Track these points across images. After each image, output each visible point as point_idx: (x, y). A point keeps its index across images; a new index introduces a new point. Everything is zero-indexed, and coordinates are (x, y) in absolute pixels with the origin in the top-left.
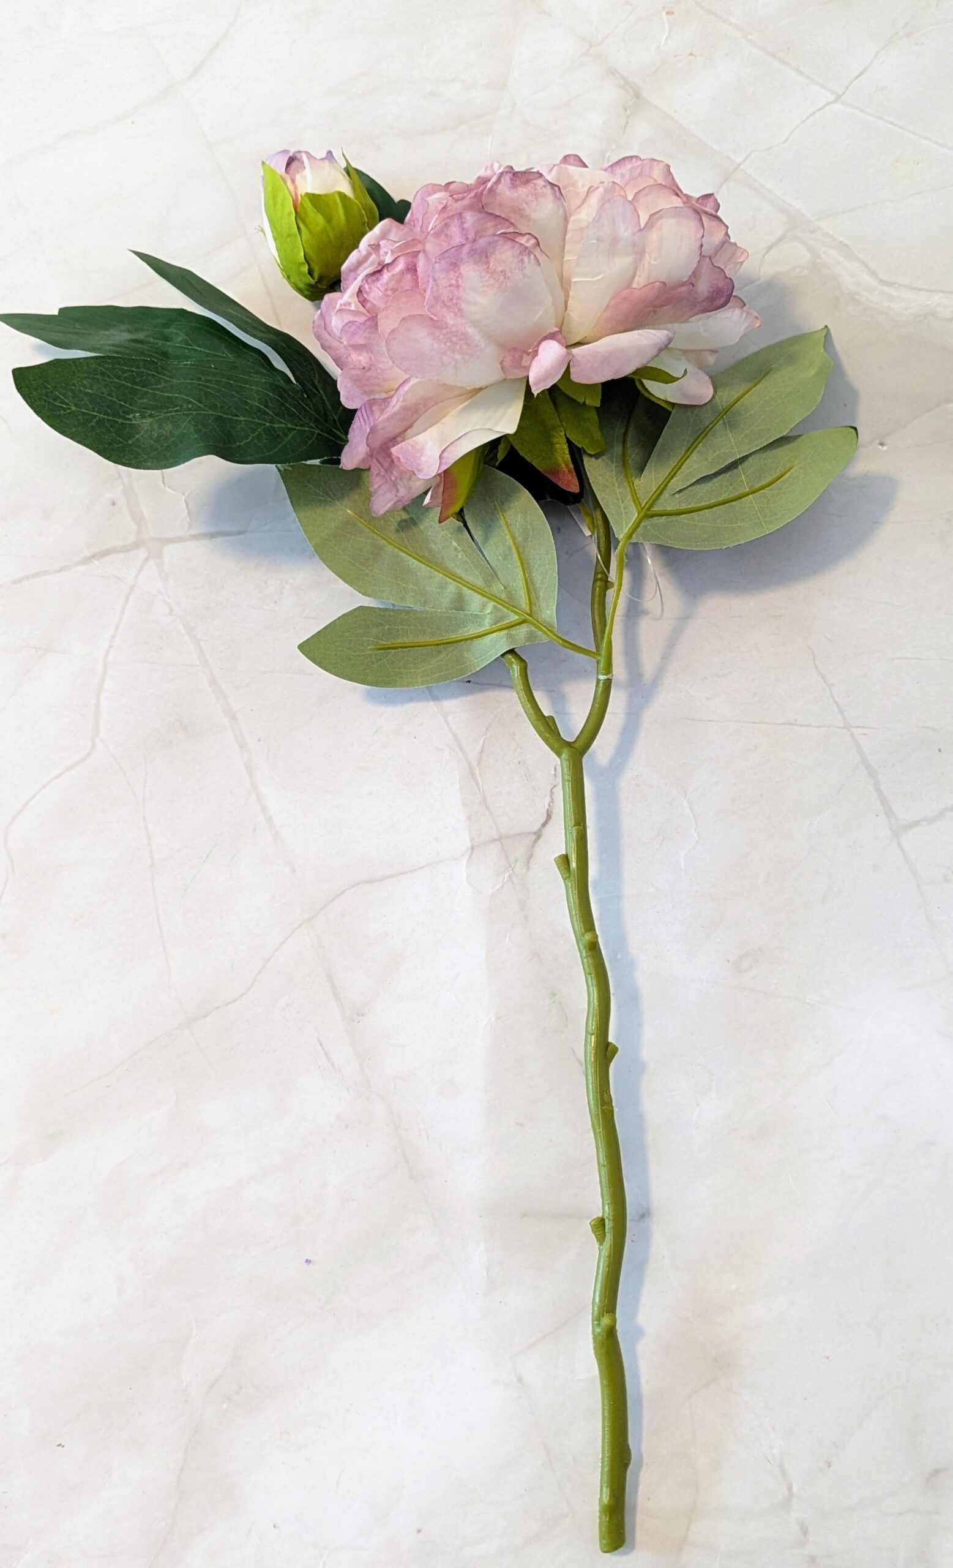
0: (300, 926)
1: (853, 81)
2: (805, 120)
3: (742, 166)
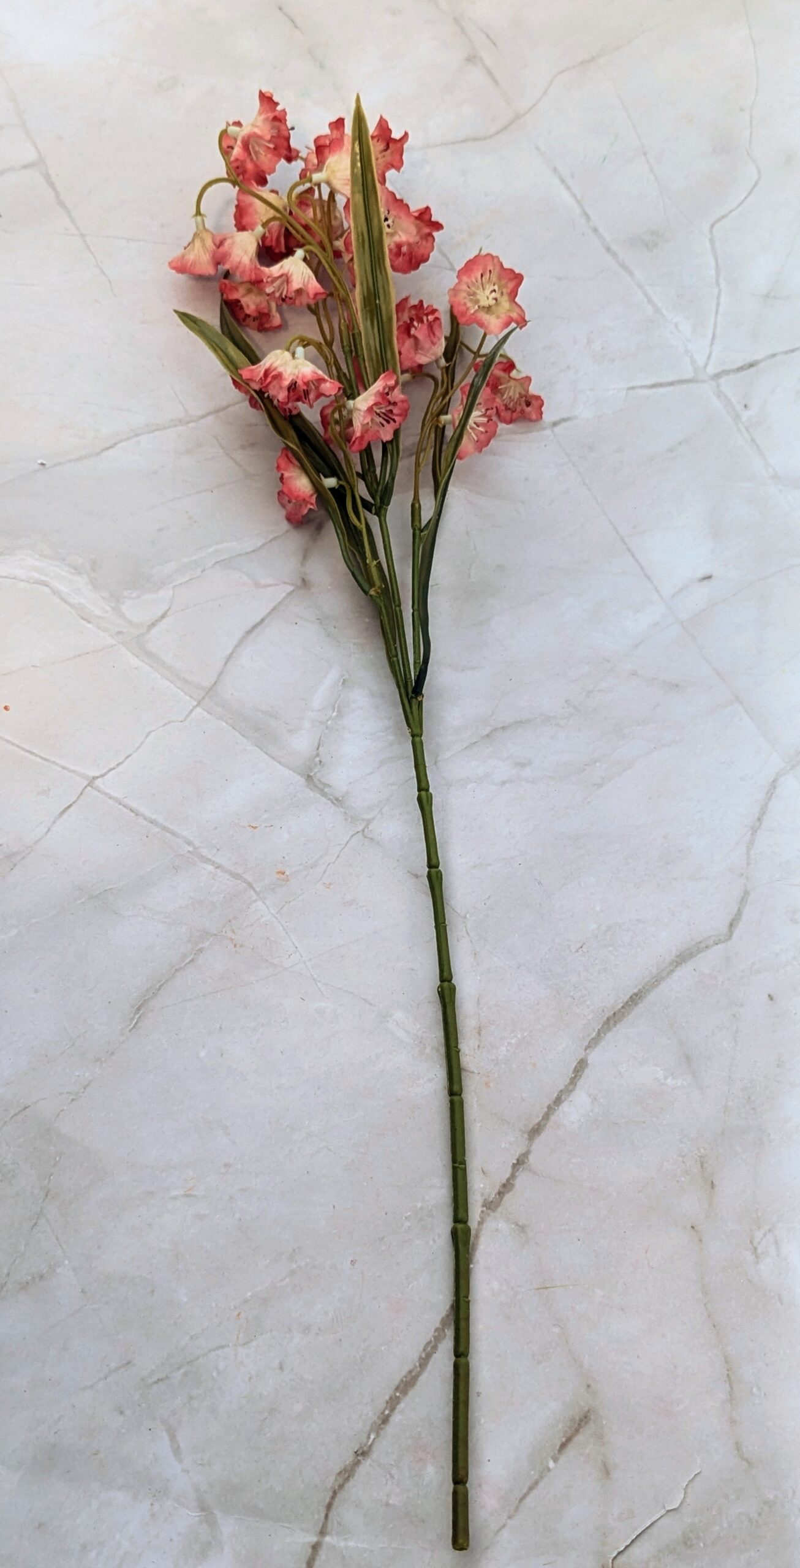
2: (128, 757)
3: (195, 703)
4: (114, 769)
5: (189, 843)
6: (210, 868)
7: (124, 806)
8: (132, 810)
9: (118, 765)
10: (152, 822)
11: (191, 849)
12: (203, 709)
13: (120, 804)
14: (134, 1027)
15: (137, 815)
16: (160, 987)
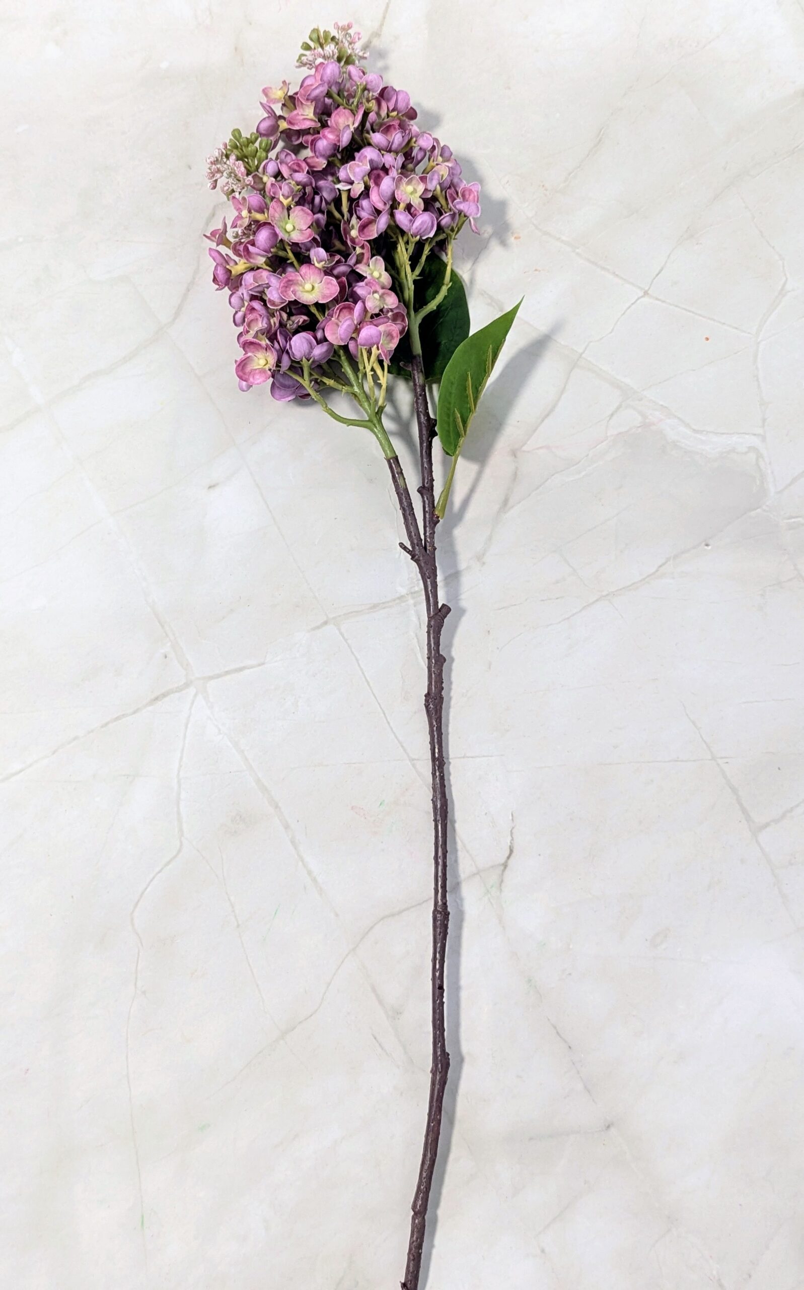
0: (347, 955)
1: (654, 279)
2: (624, 314)
3: (584, 355)
5: (578, 254)
6: (564, 238)
9: (629, 307)
10: (603, 269)
11: (577, 250)
12: (577, 352)
13: (625, 279)
14: (601, 130)
15: (614, 273)
16: (588, 156)
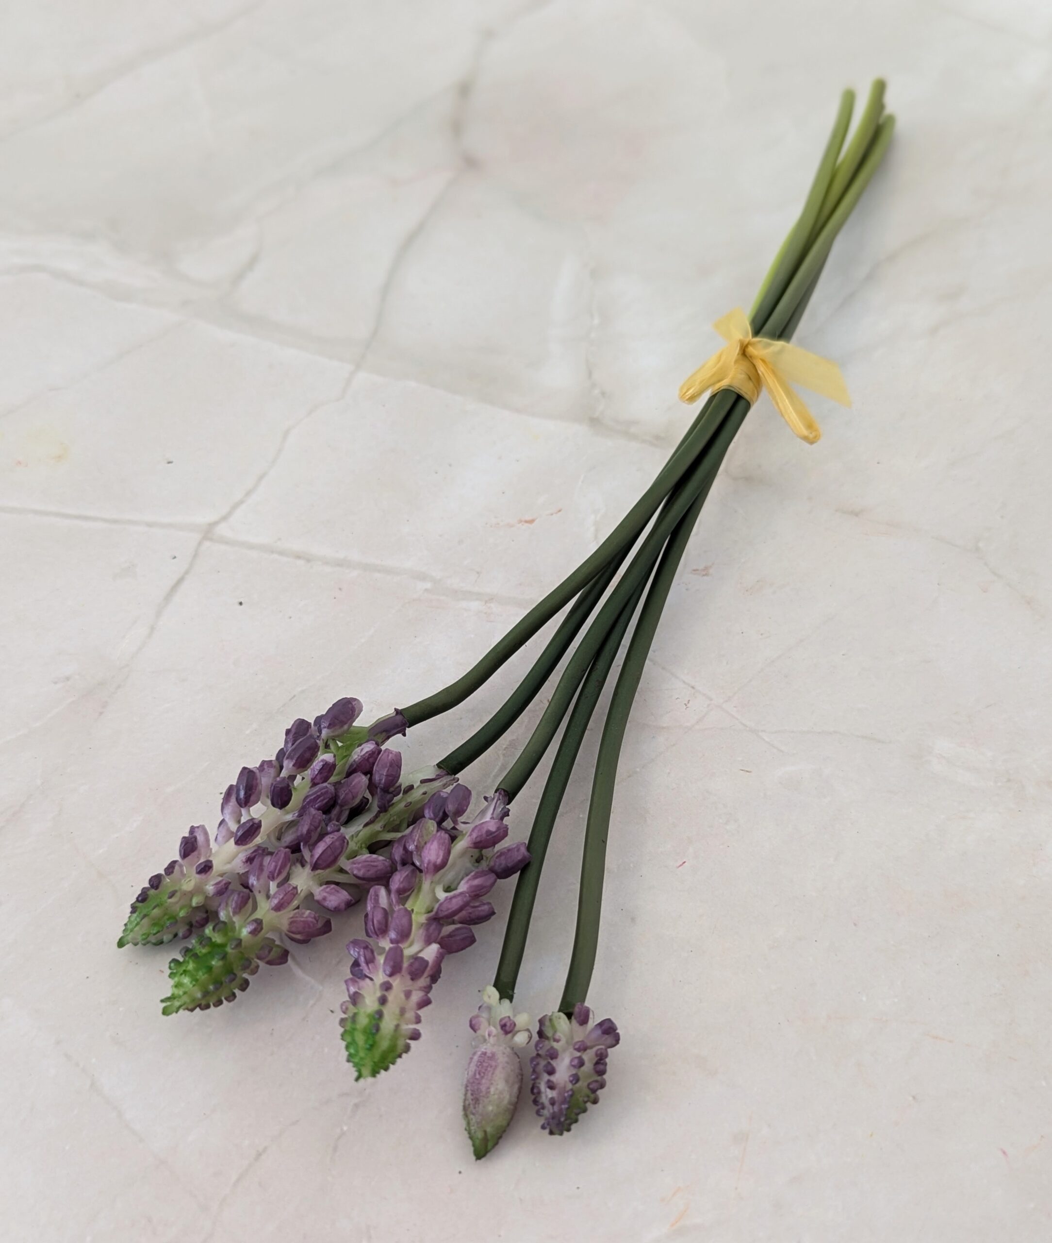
1: (187, 572)
2: (261, 478)
3: (352, 367)
4: (241, 502)
7: (282, 553)
8: (298, 557)
9: (248, 493)
10: (340, 564)
12: (369, 372)
13: (272, 552)
15: (308, 561)
